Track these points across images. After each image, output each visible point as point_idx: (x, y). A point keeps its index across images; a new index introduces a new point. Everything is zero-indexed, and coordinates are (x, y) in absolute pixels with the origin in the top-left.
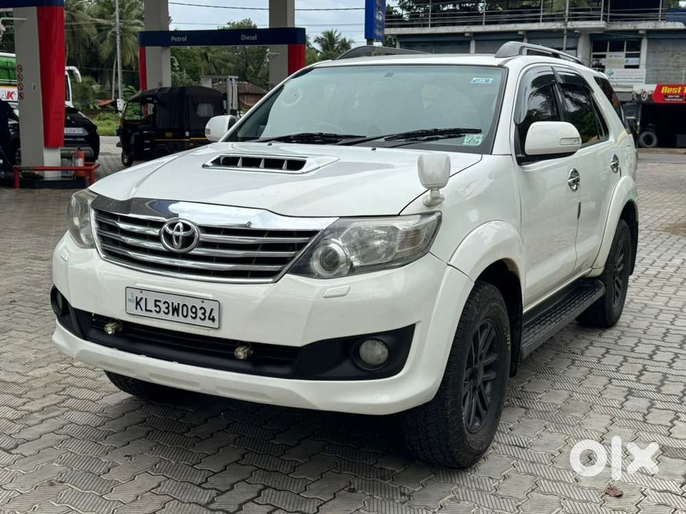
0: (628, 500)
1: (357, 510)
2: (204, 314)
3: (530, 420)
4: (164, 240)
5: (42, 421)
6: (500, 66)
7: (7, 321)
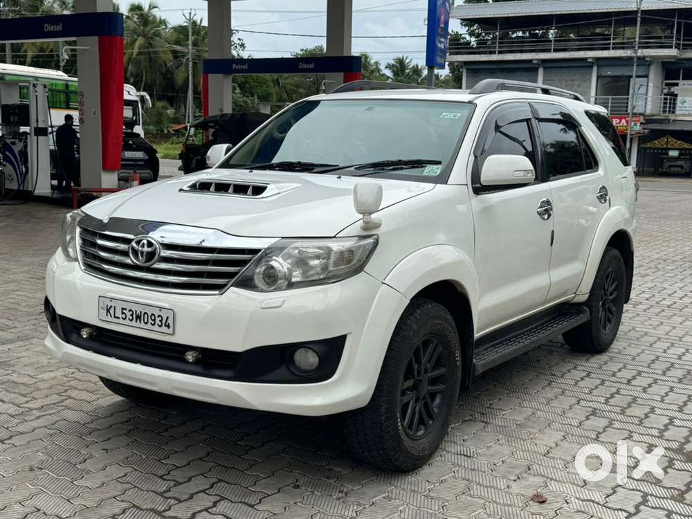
0: (549, 507)
1: (295, 503)
2: (161, 321)
3: (487, 434)
4: (131, 255)
5: (38, 418)
6: (470, 102)
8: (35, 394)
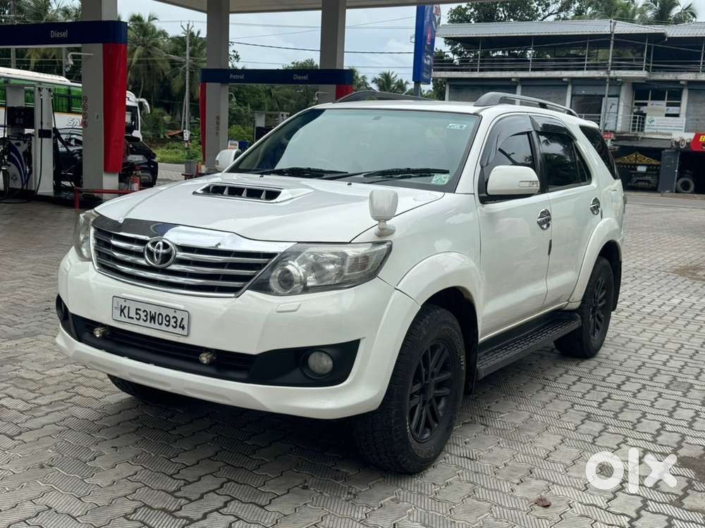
0: (554, 510)
1: (305, 504)
2: (176, 322)
3: (487, 436)
4: (146, 257)
5: (47, 414)
6: (475, 114)
7: (38, 326)
8: (43, 390)
